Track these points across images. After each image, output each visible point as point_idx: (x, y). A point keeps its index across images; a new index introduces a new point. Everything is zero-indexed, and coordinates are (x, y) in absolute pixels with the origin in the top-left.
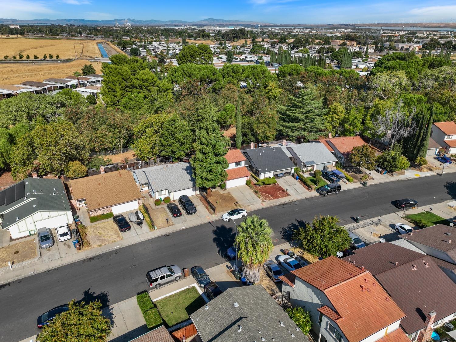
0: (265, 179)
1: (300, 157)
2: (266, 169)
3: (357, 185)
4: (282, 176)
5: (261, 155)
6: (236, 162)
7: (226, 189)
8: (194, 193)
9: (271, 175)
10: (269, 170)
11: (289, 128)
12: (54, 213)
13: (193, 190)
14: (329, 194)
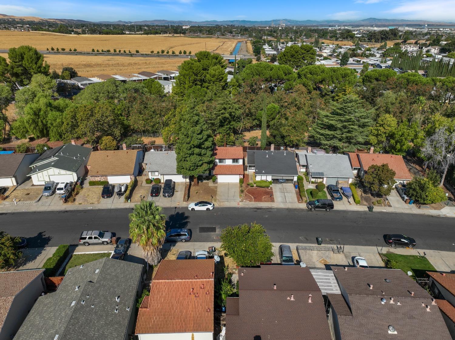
0: (262, 181)
1: (311, 166)
2: (263, 172)
3: (363, 208)
4: (282, 182)
5: (267, 157)
6: (233, 159)
7: (217, 183)
8: (184, 180)
9: (269, 178)
10: (267, 173)
11: (322, 135)
12: (63, 172)
13: (183, 177)
14: (316, 209)
